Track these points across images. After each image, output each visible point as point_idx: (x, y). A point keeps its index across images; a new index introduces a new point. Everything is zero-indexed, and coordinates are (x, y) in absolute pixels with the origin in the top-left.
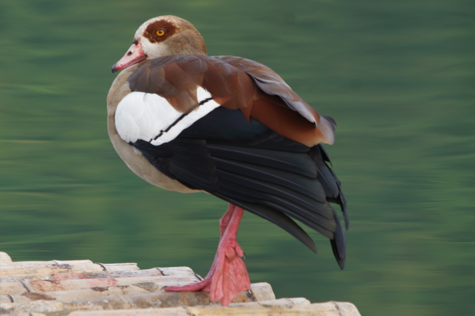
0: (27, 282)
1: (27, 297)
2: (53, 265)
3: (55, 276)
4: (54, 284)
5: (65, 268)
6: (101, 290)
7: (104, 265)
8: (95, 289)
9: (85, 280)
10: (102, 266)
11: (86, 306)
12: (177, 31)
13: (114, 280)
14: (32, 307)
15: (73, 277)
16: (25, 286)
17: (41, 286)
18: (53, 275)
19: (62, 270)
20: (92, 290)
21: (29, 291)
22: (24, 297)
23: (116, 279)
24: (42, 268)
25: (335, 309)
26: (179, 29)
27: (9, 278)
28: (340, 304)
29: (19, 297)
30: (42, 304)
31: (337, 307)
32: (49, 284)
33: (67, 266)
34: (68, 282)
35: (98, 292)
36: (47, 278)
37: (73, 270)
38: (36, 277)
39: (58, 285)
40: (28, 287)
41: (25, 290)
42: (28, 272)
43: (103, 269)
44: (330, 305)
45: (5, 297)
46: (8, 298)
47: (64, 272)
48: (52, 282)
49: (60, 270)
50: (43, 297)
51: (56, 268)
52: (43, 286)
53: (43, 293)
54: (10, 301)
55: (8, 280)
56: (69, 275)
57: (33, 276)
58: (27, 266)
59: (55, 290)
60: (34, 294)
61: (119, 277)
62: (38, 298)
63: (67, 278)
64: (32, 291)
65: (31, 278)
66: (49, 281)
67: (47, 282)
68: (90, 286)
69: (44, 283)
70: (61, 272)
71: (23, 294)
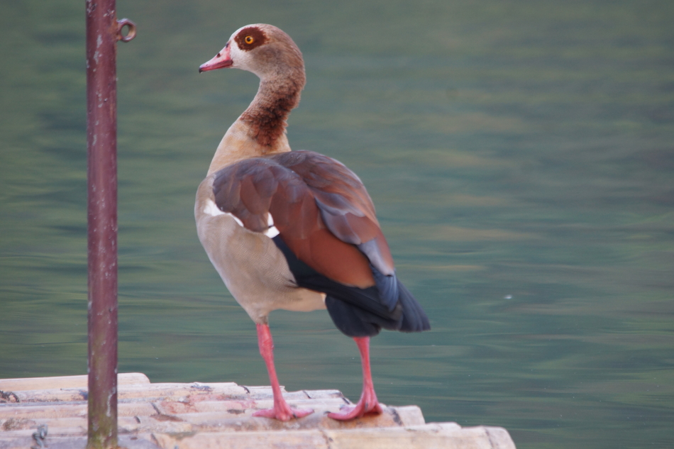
0: (158, 404)
1: (156, 418)
2: (192, 387)
3: (191, 398)
4: (187, 406)
5: (205, 390)
6: (237, 412)
7: (249, 388)
8: (231, 411)
9: (222, 402)
10: (246, 389)
11: (217, 429)
12: (266, 42)
13: (254, 403)
14: (158, 428)
15: (210, 399)
16: (155, 408)
17: (173, 408)
18: (188, 397)
19: (202, 392)
20: (227, 413)
21: (159, 413)
22: (153, 419)
23: (256, 401)
24: (178, 390)
25: (485, 434)
26: (268, 40)
27: (140, 399)
28: (492, 430)
29: (146, 418)
30: (169, 426)
31: (488, 433)
32: (183, 406)
33: (207, 389)
34: (203, 403)
35: (234, 415)
36: (182, 400)
37: (213, 392)
38: (169, 399)
39: (192, 407)
40: (159, 408)
41: (154, 412)
42: (163, 393)
43: (246, 391)
44: (479, 430)
45: (132, 418)
46: (135, 419)
47: (203, 394)
48: (185, 403)
49: (199, 392)
50: (173, 419)
51: (194, 390)
52: (175, 408)
53: (173, 415)
54: (136, 422)
55: (138, 402)
56: (206, 397)
57: (166, 398)
58: (163, 388)
59: (187, 412)
60: (163, 415)
61: (260, 399)
62: (167, 420)
63: (203, 399)
64: (163, 412)
65: (164, 399)
66: (183, 402)
67: (181, 404)
68: (226, 408)
69: (176, 405)
70: (199, 394)
71: (152, 416)
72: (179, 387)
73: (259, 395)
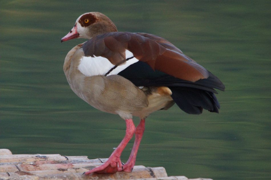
0: (19, 165)
1: (19, 174)
2: (37, 156)
3: (37, 163)
4: (35, 167)
5: (44, 158)
6: (63, 170)
7: (68, 157)
8: (59, 170)
9: (54, 165)
11: (53, 179)
12: (97, 21)
13: (72, 165)
14: (20, 179)
15: (47, 163)
16: (17, 168)
17: (27, 168)
18: (35, 162)
19: (42, 159)
20: (57, 170)
21: (20, 171)
22: (17, 174)
24: (29, 158)
27: (9, 163)
29: (13, 173)
30: (26, 177)
32: (32, 167)
33: (45, 157)
34: (44, 165)
35: (61, 172)
36: (32, 163)
37: (48, 159)
38: (25, 163)
39: (38, 167)
40: (20, 168)
41: (17, 170)
42: (21, 160)
43: (66, 159)
45: (5, 173)
47: (43, 160)
48: (34, 165)
49: (40, 159)
50: (28, 174)
51: (38, 158)
52: (29, 168)
53: (28, 172)
54: (8, 175)
55: (8, 164)
56: (45, 162)
57: (23, 163)
58: (20, 157)
59: (35, 170)
60: (22, 172)
61: (75, 163)
62: (25, 174)
63: (43, 163)
64: (22, 170)
65: (22, 163)
66: (32, 165)
67: (32, 166)
68: (57, 168)
69: (29, 166)
70: (41, 160)
71: (16, 172)
72: (29, 157)
73: (74, 161)
